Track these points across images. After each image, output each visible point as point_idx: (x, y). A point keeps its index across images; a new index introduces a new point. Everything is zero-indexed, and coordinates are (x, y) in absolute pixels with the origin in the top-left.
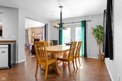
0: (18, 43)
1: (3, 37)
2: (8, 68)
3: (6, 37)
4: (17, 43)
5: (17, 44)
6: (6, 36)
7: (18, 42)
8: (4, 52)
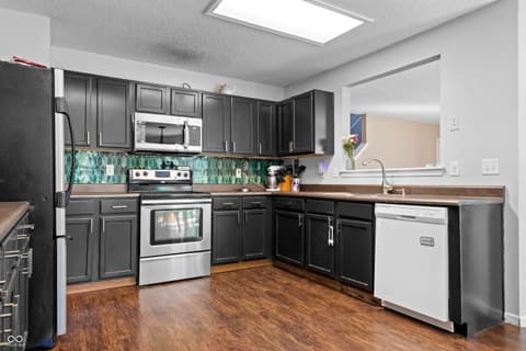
0: (516, 204)
1: (444, 170)
2: (449, 332)
3: (455, 168)
4: (510, 202)
5: (512, 205)
6: (455, 163)
7: (516, 198)
8: (428, 242)
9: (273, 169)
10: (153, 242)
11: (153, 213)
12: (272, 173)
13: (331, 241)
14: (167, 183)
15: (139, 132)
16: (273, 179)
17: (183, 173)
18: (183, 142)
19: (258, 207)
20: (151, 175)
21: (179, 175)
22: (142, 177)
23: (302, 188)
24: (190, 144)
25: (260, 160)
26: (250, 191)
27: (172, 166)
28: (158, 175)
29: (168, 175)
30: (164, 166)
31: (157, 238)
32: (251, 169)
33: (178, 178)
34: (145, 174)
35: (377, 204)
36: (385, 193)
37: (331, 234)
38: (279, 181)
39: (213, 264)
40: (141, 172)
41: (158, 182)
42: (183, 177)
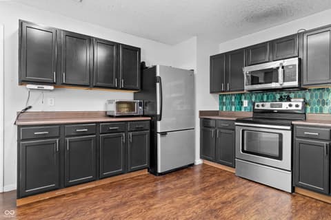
10: (244, 151)
11: (243, 131)
14: (280, 112)
17: (294, 104)
20: (268, 106)
21: (290, 106)
22: (261, 108)
24: (285, 80)
27: (289, 99)
28: (272, 106)
29: (281, 106)
30: (281, 99)
31: (245, 148)
33: (289, 108)
34: (263, 106)
40: (260, 104)
41: (271, 112)
42: (293, 108)
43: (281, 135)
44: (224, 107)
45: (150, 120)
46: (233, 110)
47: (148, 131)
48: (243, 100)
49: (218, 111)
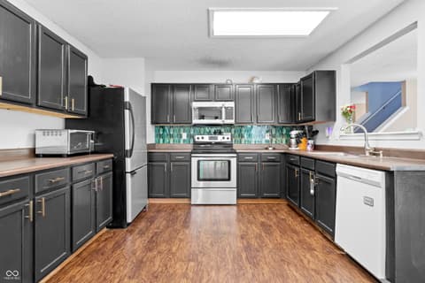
1: (421, 134)
8: (370, 202)
9: (294, 133)
10: (199, 179)
11: (199, 162)
12: (293, 136)
13: (312, 191)
14: (217, 143)
15: (195, 114)
16: (293, 141)
17: (226, 137)
18: (221, 118)
19: (273, 161)
20: (206, 139)
21: (223, 138)
22: (201, 140)
23: (316, 148)
24: (226, 118)
25: (285, 127)
26: (274, 149)
27: (220, 133)
28: (210, 138)
29: (217, 139)
30: (215, 133)
31: (201, 177)
32: (278, 134)
33: (223, 140)
34: (203, 138)
35: (338, 165)
36: (367, 154)
37: (312, 186)
38: (298, 142)
39: (239, 197)
40: (200, 137)
41: (210, 143)
42: (226, 140)
43: (229, 162)
44: (161, 140)
45: (113, 158)
46: (171, 142)
47: (111, 173)
48: (182, 133)
49: (154, 145)
